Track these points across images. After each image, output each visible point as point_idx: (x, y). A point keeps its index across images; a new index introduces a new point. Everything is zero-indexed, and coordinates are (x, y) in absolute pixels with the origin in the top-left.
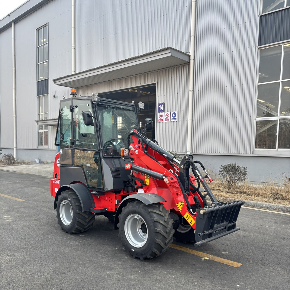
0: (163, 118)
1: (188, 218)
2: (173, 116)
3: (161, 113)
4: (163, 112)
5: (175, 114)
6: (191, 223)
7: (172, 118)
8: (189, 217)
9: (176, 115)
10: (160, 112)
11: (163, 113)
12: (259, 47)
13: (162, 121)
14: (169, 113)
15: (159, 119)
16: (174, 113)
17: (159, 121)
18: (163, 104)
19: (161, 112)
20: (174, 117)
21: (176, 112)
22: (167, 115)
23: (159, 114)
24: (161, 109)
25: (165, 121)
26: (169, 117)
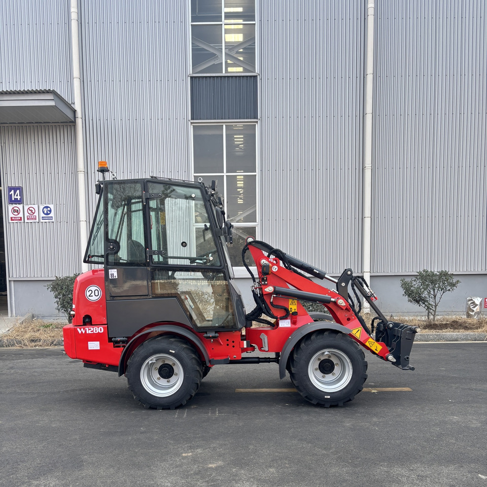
0: (21, 215)
1: (371, 345)
2: (45, 212)
3: (14, 205)
4: (20, 204)
5: (49, 209)
6: (376, 350)
7: (42, 215)
8: (373, 343)
9: (50, 211)
10: (12, 204)
11: (20, 206)
12: (192, 121)
13: (21, 220)
14: (36, 207)
15: (11, 215)
16: (47, 207)
17: (12, 220)
18: (20, 189)
19: (16, 204)
20: (47, 214)
21: (52, 206)
22: (31, 211)
23: (11, 207)
24: (15, 197)
25: (26, 221)
26: (36, 214)
